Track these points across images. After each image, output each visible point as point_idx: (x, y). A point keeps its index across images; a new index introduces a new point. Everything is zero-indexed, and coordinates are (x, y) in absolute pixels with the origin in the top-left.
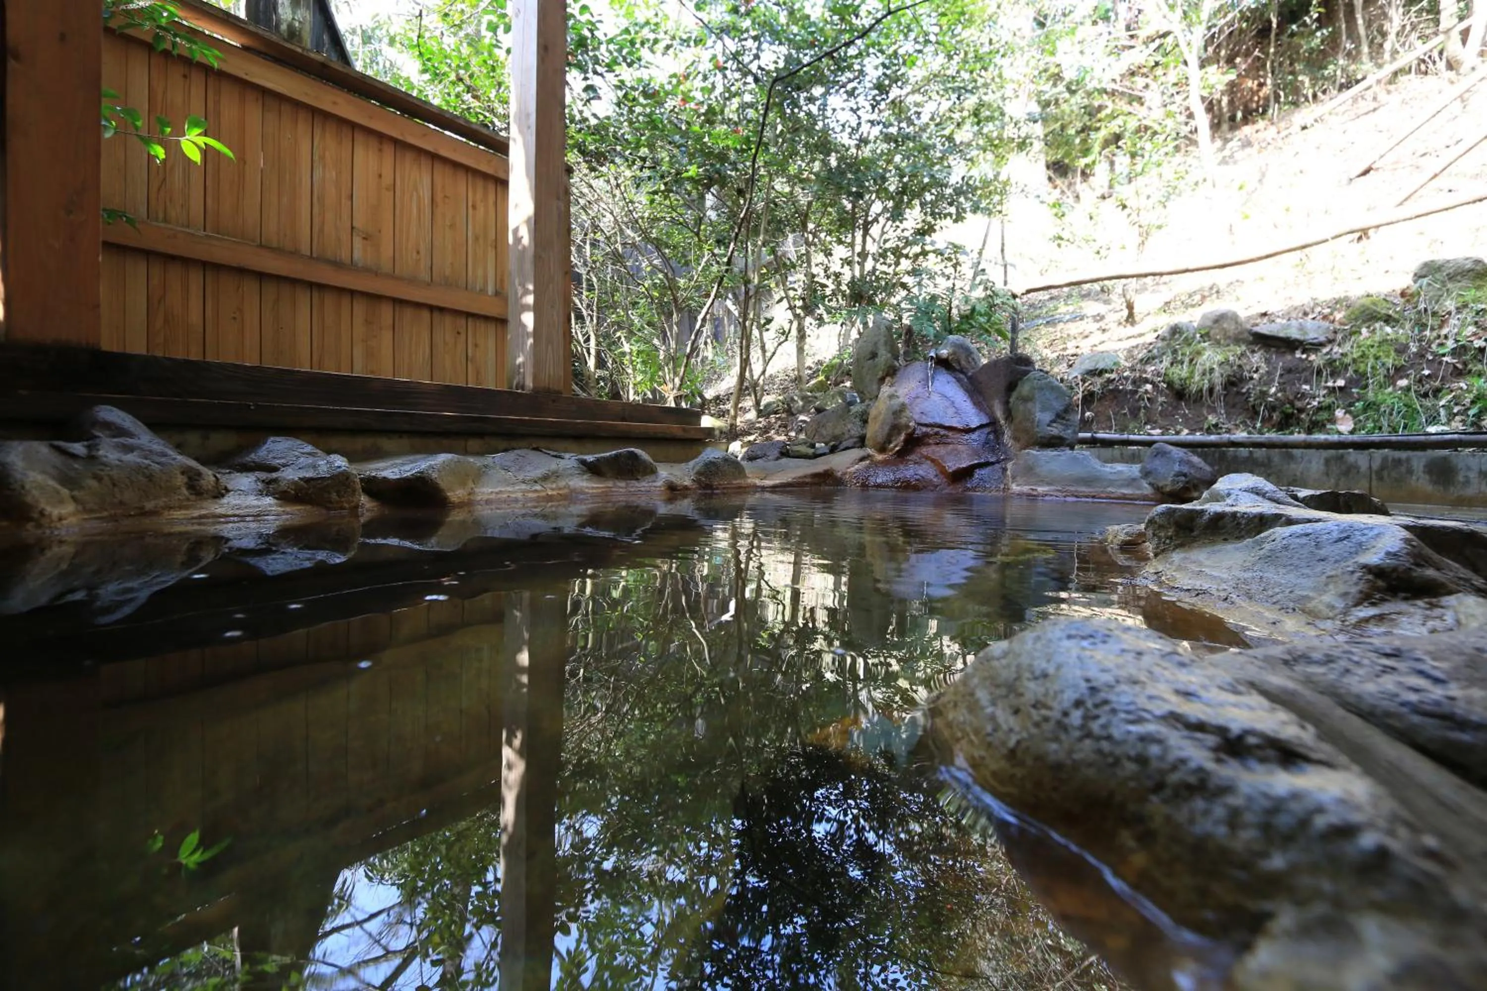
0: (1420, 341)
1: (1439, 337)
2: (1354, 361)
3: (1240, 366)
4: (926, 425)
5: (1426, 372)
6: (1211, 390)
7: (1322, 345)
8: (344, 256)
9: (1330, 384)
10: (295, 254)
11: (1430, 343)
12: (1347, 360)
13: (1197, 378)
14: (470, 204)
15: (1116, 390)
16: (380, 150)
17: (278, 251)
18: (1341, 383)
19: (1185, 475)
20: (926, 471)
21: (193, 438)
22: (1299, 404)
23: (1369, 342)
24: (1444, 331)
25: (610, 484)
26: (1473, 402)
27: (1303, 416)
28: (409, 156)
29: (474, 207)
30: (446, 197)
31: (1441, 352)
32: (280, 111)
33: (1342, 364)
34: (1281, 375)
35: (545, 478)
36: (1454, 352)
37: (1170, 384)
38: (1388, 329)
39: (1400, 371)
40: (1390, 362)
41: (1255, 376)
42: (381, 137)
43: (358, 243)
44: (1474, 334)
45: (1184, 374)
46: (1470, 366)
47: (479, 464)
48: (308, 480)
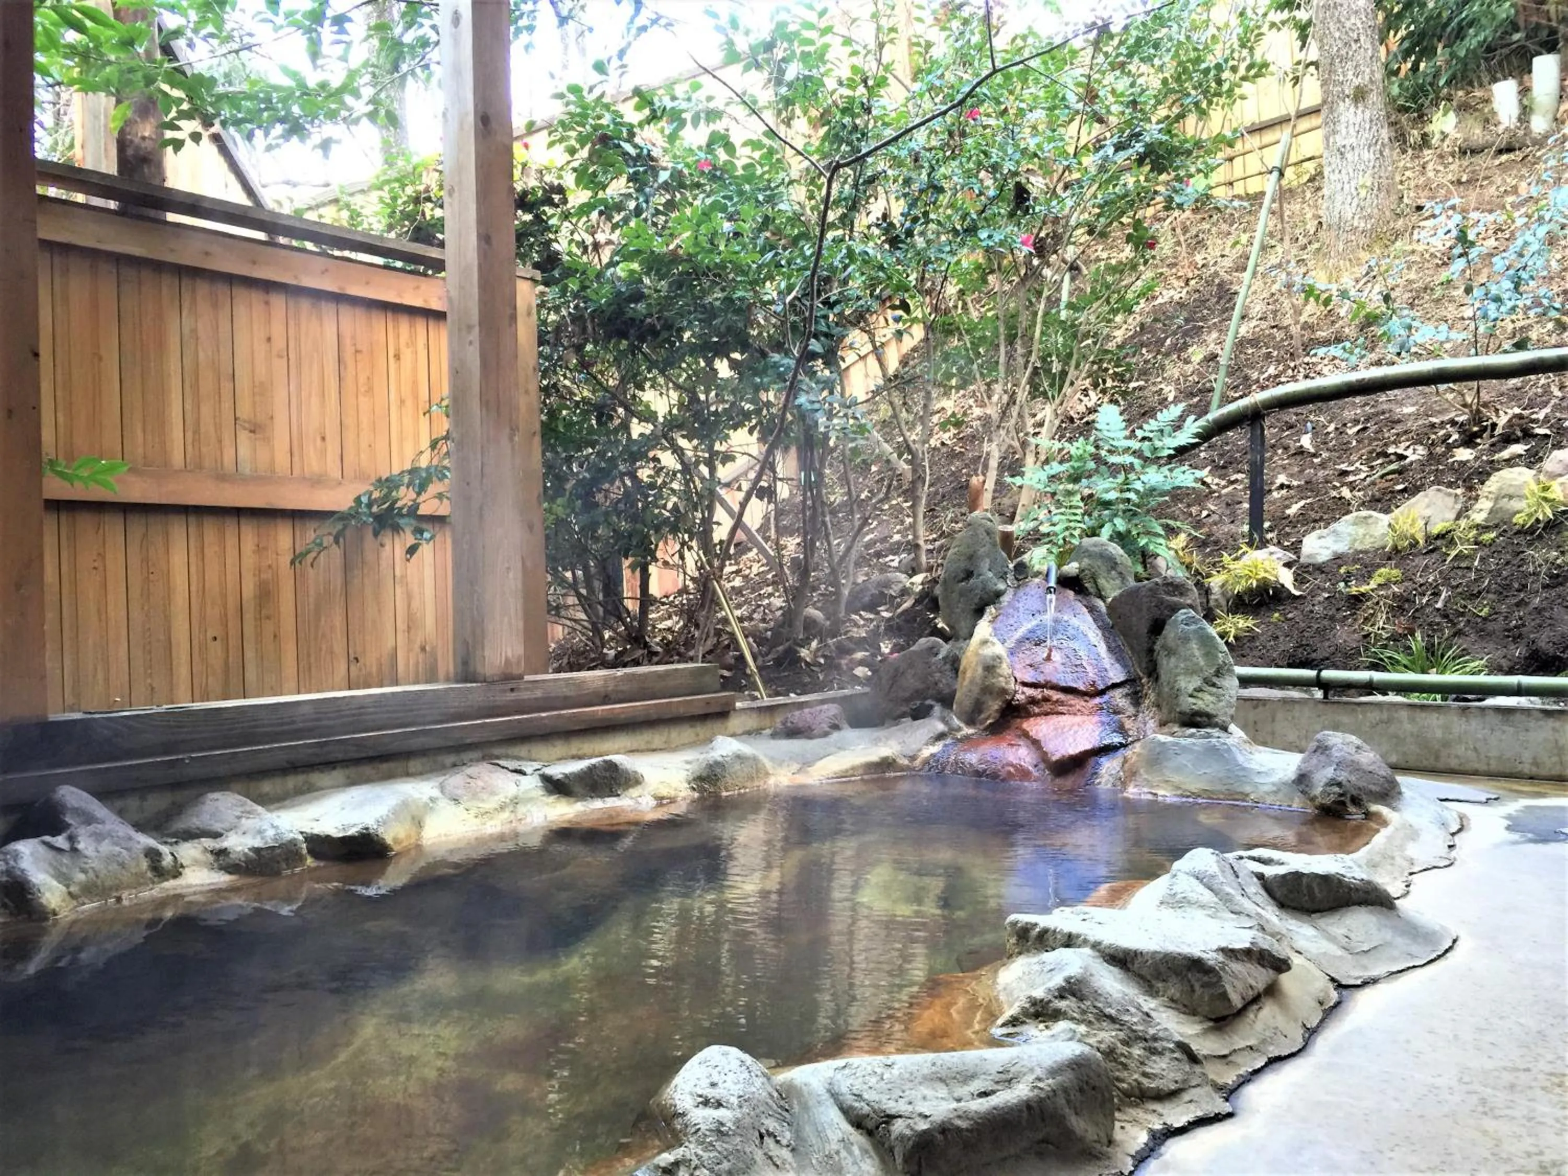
4: (1033, 685)
8: (227, 461)
10: (164, 468)
14: (391, 354)
16: (267, 303)
19: (1339, 784)
20: (1022, 755)
21: (132, 803)
28: (305, 304)
29: (397, 357)
30: (357, 351)
32: (140, 283)
35: (502, 808)
42: (268, 285)
43: (244, 439)
47: (425, 798)
48: (257, 850)
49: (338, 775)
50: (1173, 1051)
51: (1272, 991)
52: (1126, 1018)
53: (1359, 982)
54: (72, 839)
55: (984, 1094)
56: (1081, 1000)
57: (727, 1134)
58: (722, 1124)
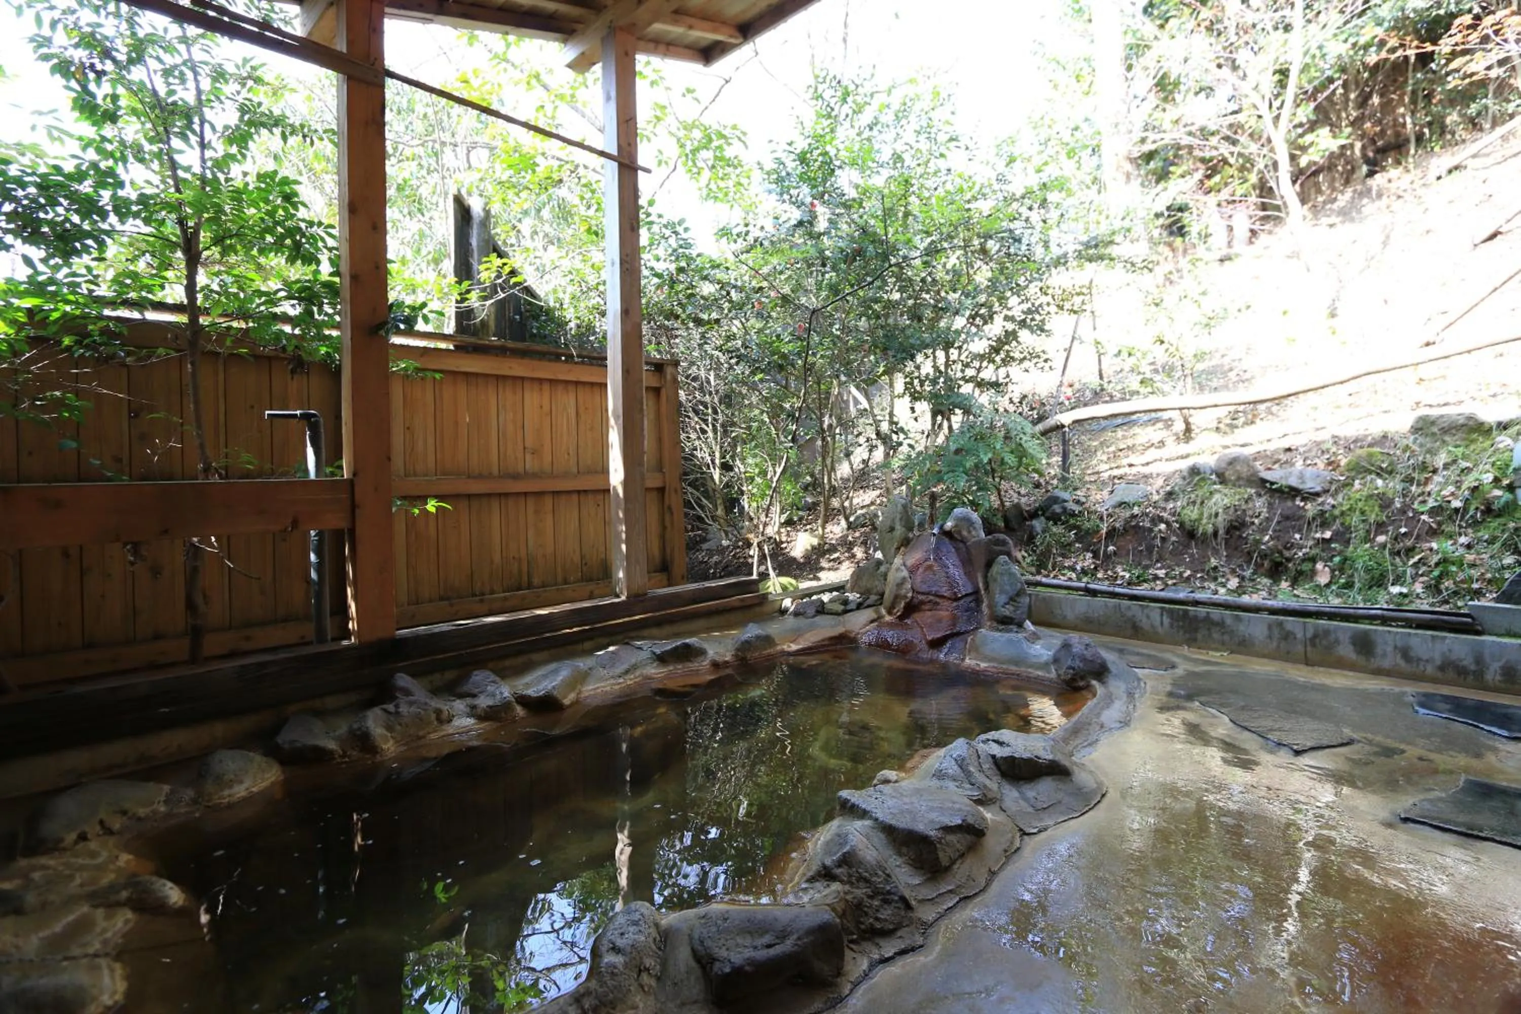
0: (1404, 496)
1: (1423, 493)
2: (1343, 513)
3: (1244, 511)
4: (923, 593)
5: (1403, 530)
6: (1215, 534)
7: (1318, 494)
8: (520, 469)
9: (1318, 535)
10: (490, 476)
11: (1413, 499)
12: (1337, 512)
13: (1204, 521)
15: (1137, 527)
16: (541, 390)
17: (480, 477)
18: (1328, 535)
20: (914, 637)
22: (1287, 554)
23: (1358, 496)
24: (1428, 489)
25: (671, 668)
26: (1437, 565)
27: (1290, 565)
28: (560, 387)
30: (586, 409)
31: (1421, 510)
33: (1331, 515)
34: (1279, 522)
35: (627, 672)
36: (1433, 512)
37: (1182, 524)
38: (1380, 482)
39: (1380, 527)
40: (1372, 518)
41: (1256, 521)
42: (540, 381)
43: (528, 457)
44: (1453, 494)
45: (1194, 515)
46: (1444, 527)
47: (586, 668)
48: (490, 707)
49: (544, 655)
50: (897, 902)
51: (972, 848)
52: (874, 879)
53: (1035, 831)
54: (397, 706)
55: (769, 946)
56: (850, 867)
57: (616, 975)
58: (615, 967)
